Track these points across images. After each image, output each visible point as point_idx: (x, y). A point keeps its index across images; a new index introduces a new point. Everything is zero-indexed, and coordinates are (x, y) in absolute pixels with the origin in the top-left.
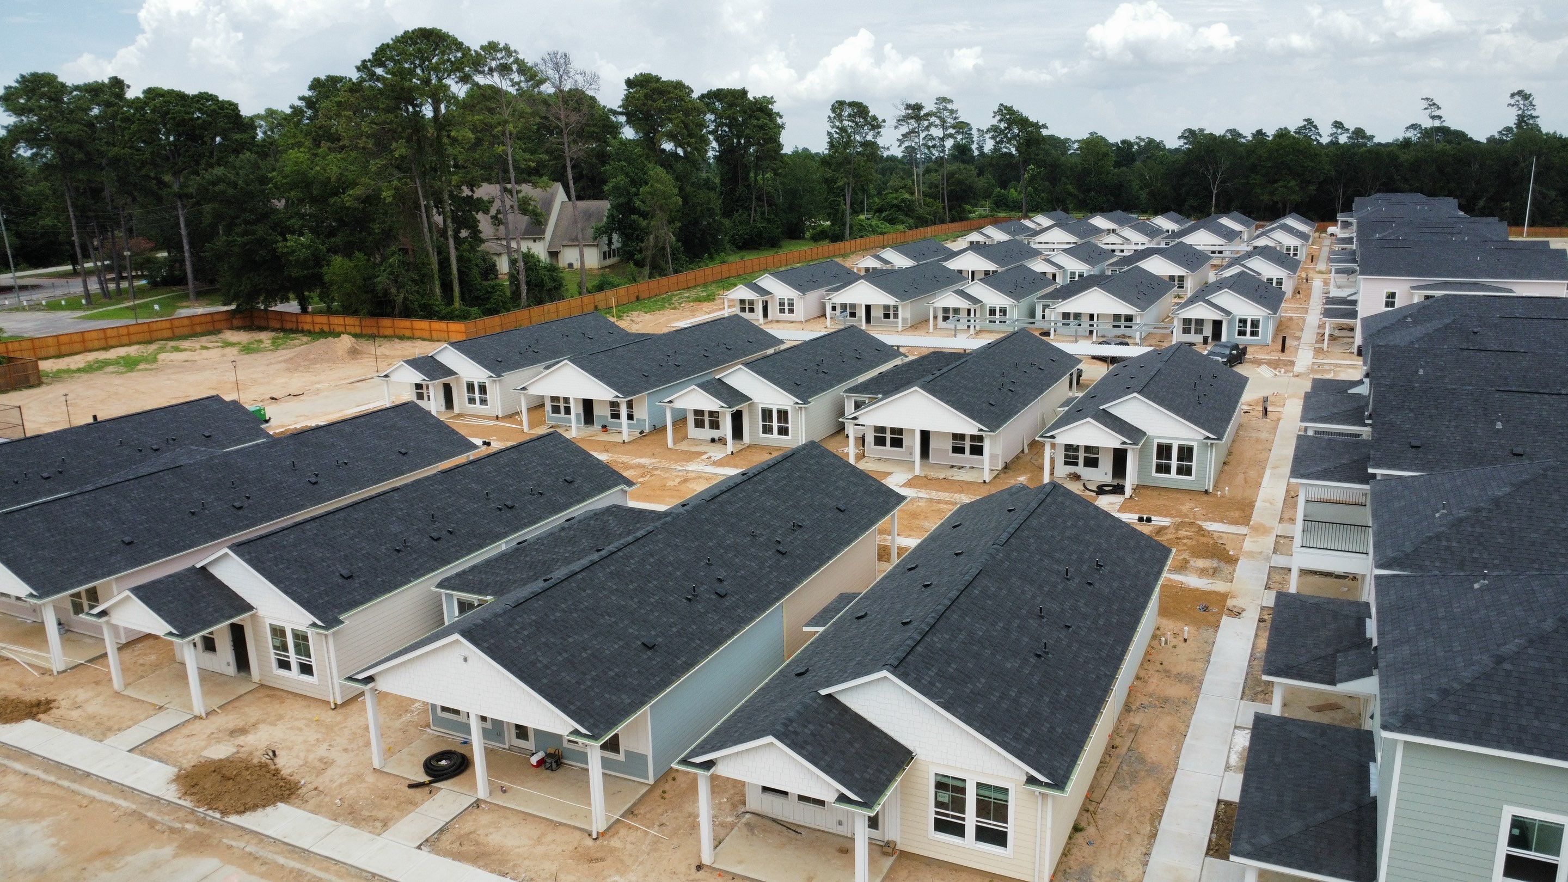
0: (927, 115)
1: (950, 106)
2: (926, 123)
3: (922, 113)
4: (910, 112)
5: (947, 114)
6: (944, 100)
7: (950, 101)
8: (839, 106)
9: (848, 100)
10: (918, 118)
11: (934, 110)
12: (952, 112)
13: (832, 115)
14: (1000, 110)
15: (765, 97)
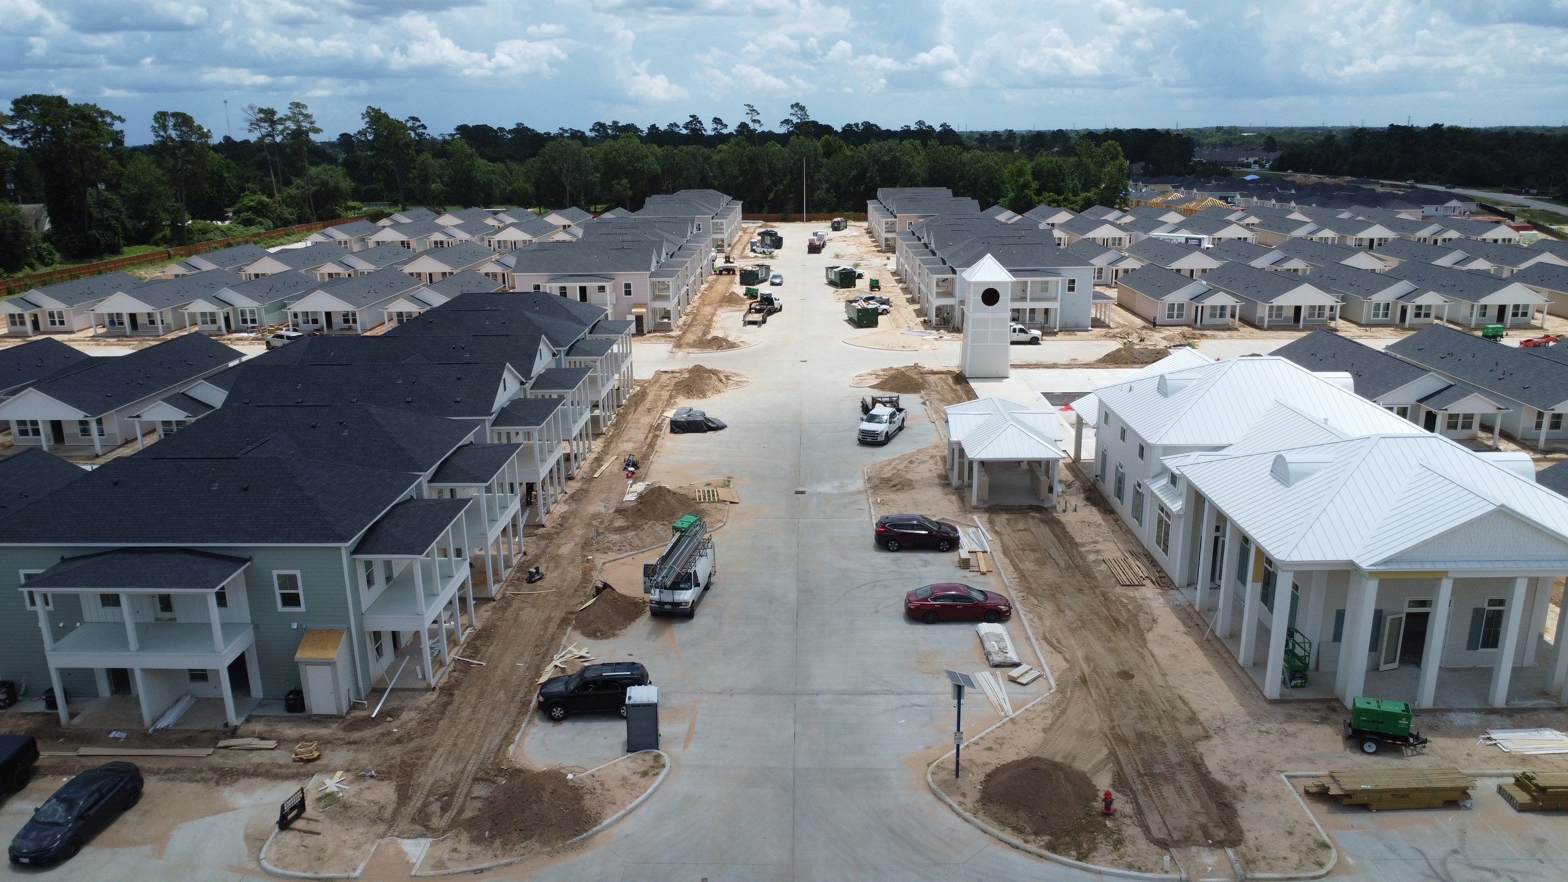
0: (281, 119)
1: (305, 112)
2: (280, 127)
3: (276, 118)
4: (262, 115)
5: (301, 118)
6: (297, 105)
7: (305, 107)
8: (161, 117)
9: (170, 110)
10: (273, 123)
11: (290, 114)
12: (307, 116)
13: (157, 125)
14: (368, 112)
15: (86, 105)
